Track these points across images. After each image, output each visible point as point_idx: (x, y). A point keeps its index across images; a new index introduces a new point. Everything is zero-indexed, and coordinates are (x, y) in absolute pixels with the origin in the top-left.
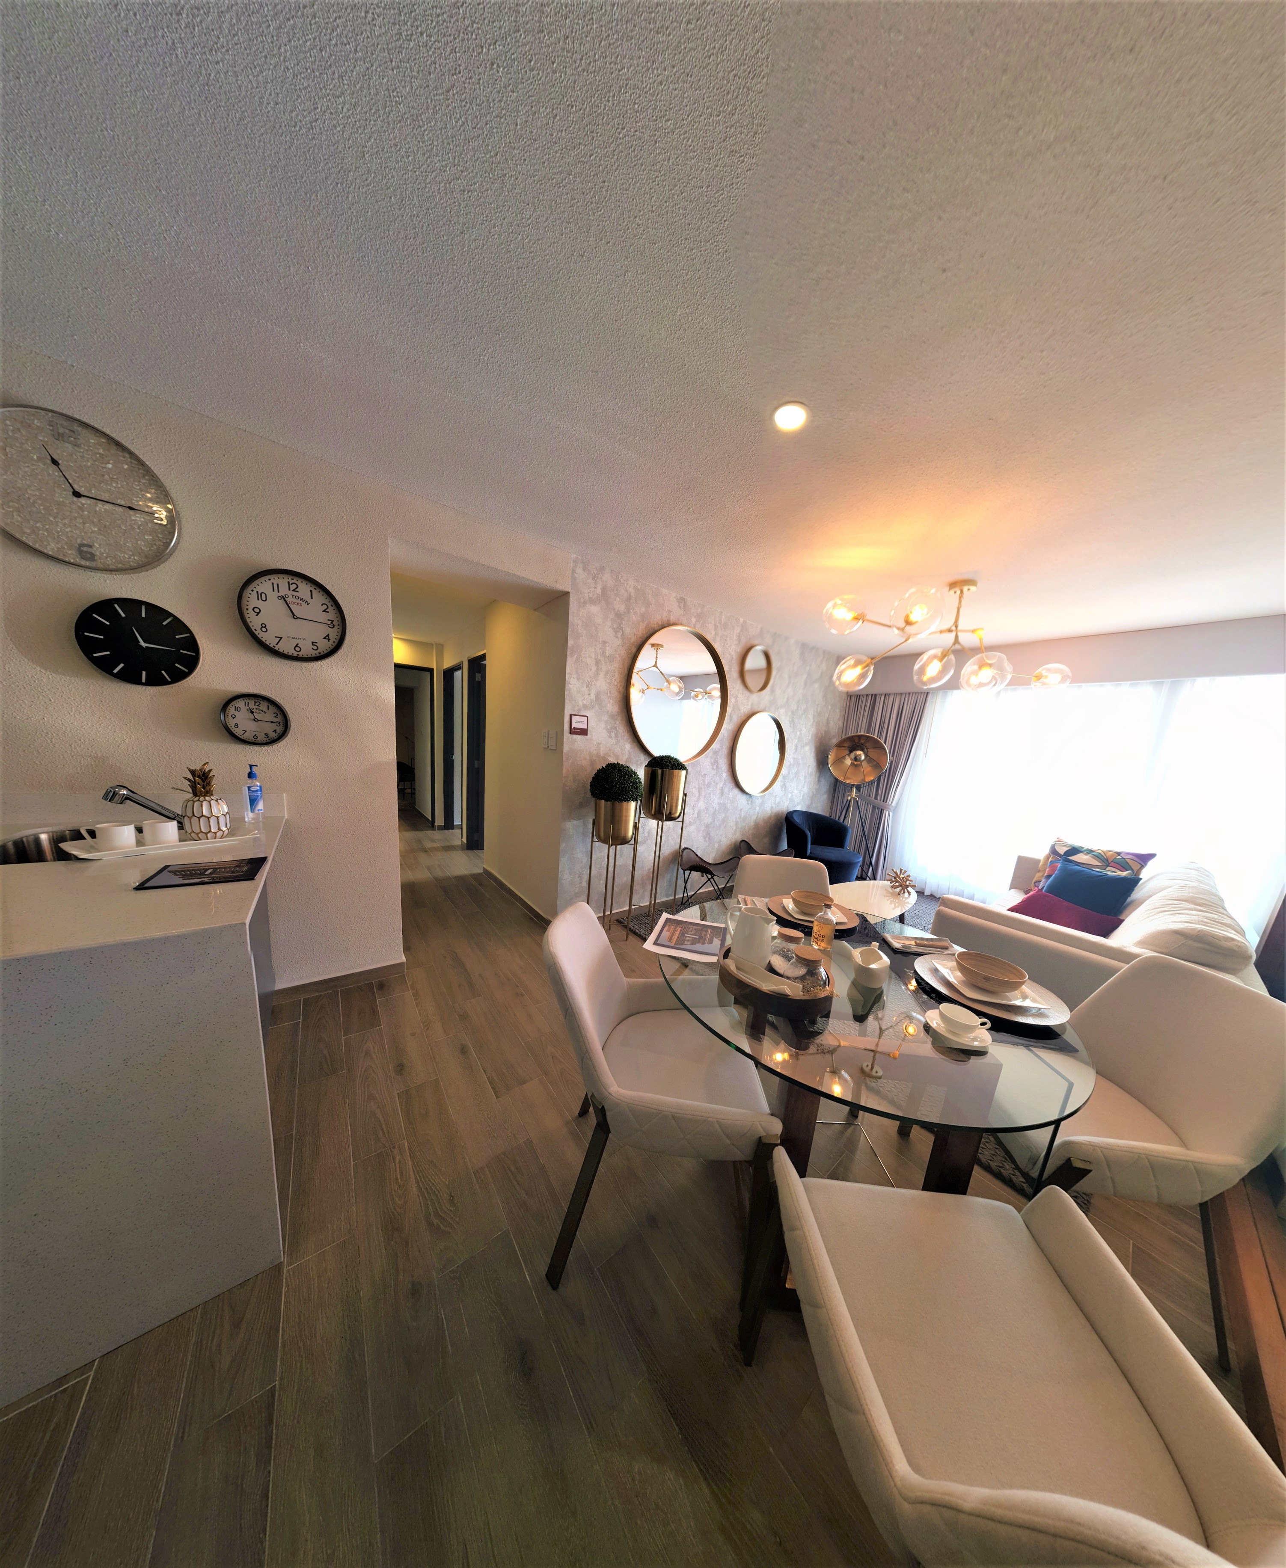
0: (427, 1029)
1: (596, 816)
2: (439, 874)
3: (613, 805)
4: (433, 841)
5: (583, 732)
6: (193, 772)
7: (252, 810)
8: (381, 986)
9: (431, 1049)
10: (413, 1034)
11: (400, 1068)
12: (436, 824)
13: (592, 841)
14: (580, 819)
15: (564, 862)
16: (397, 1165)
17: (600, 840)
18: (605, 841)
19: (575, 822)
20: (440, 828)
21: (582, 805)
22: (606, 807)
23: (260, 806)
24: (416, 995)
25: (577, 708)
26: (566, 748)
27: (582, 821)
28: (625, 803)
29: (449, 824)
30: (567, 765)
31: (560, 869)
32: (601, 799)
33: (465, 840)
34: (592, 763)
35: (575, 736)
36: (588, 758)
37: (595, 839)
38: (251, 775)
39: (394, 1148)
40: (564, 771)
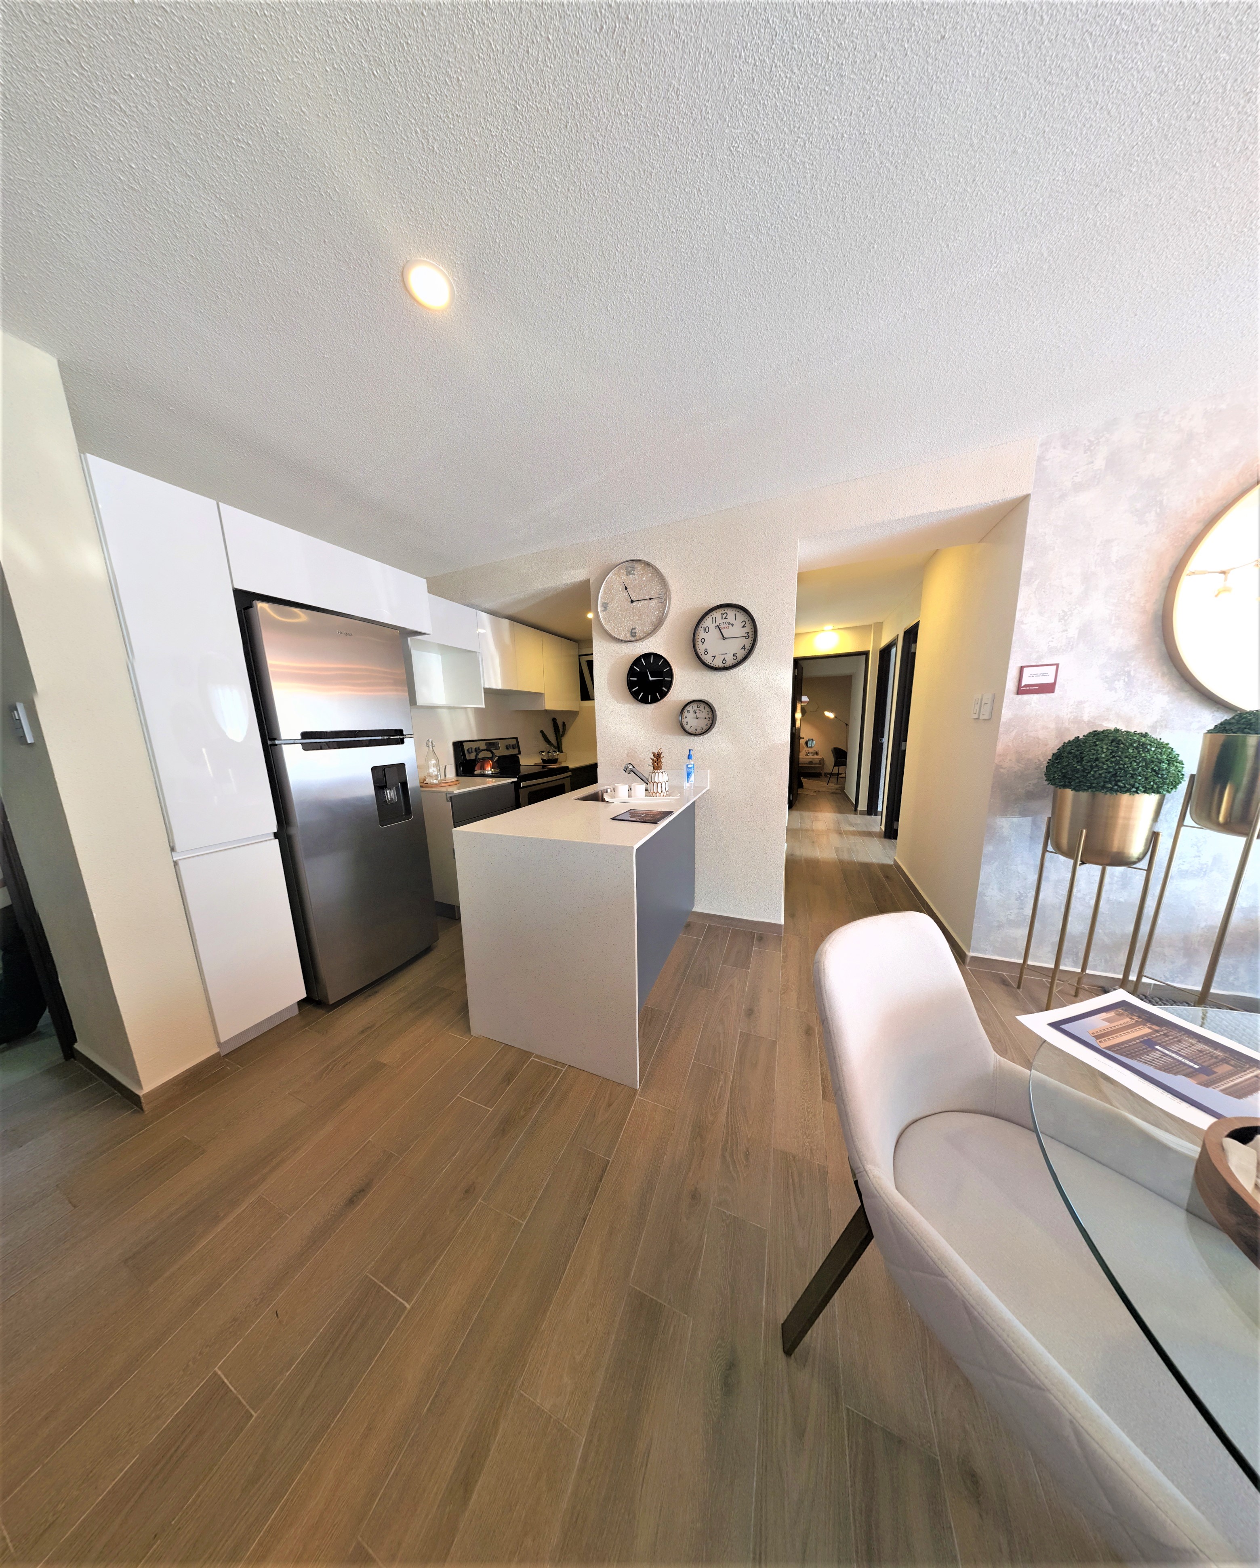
0: (784, 993)
1: (1053, 813)
2: (845, 857)
3: (1094, 797)
4: (851, 824)
5: (1048, 688)
6: (654, 754)
7: (688, 782)
8: (761, 938)
9: (780, 1012)
10: (770, 991)
11: (750, 1012)
12: (859, 809)
13: (1045, 850)
14: (1024, 816)
15: (988, 873)
16: (719, 1088)
17: (1059, 849)
18: (1070, 853)
19: (1015, 820)
20: (862, 813)
21: (1031, 796)
22: (1075, 801)
23: (692, 778)
24: (785, 958)
25: (1034, 656)
26: (1006, 714)
27: (1030, 819)
28: (1125, 798)
29: (872, 809)
30: (1005, 741)
31: (982, 879)
32: (1065, 786)
33: (883, 827)
34: (1060, 733)
35: (1026, 697)
36: (1052, 726)
37: (1050, 848)
38: (689, 757)
39: (722, 1072)
40: (1000, 748)
